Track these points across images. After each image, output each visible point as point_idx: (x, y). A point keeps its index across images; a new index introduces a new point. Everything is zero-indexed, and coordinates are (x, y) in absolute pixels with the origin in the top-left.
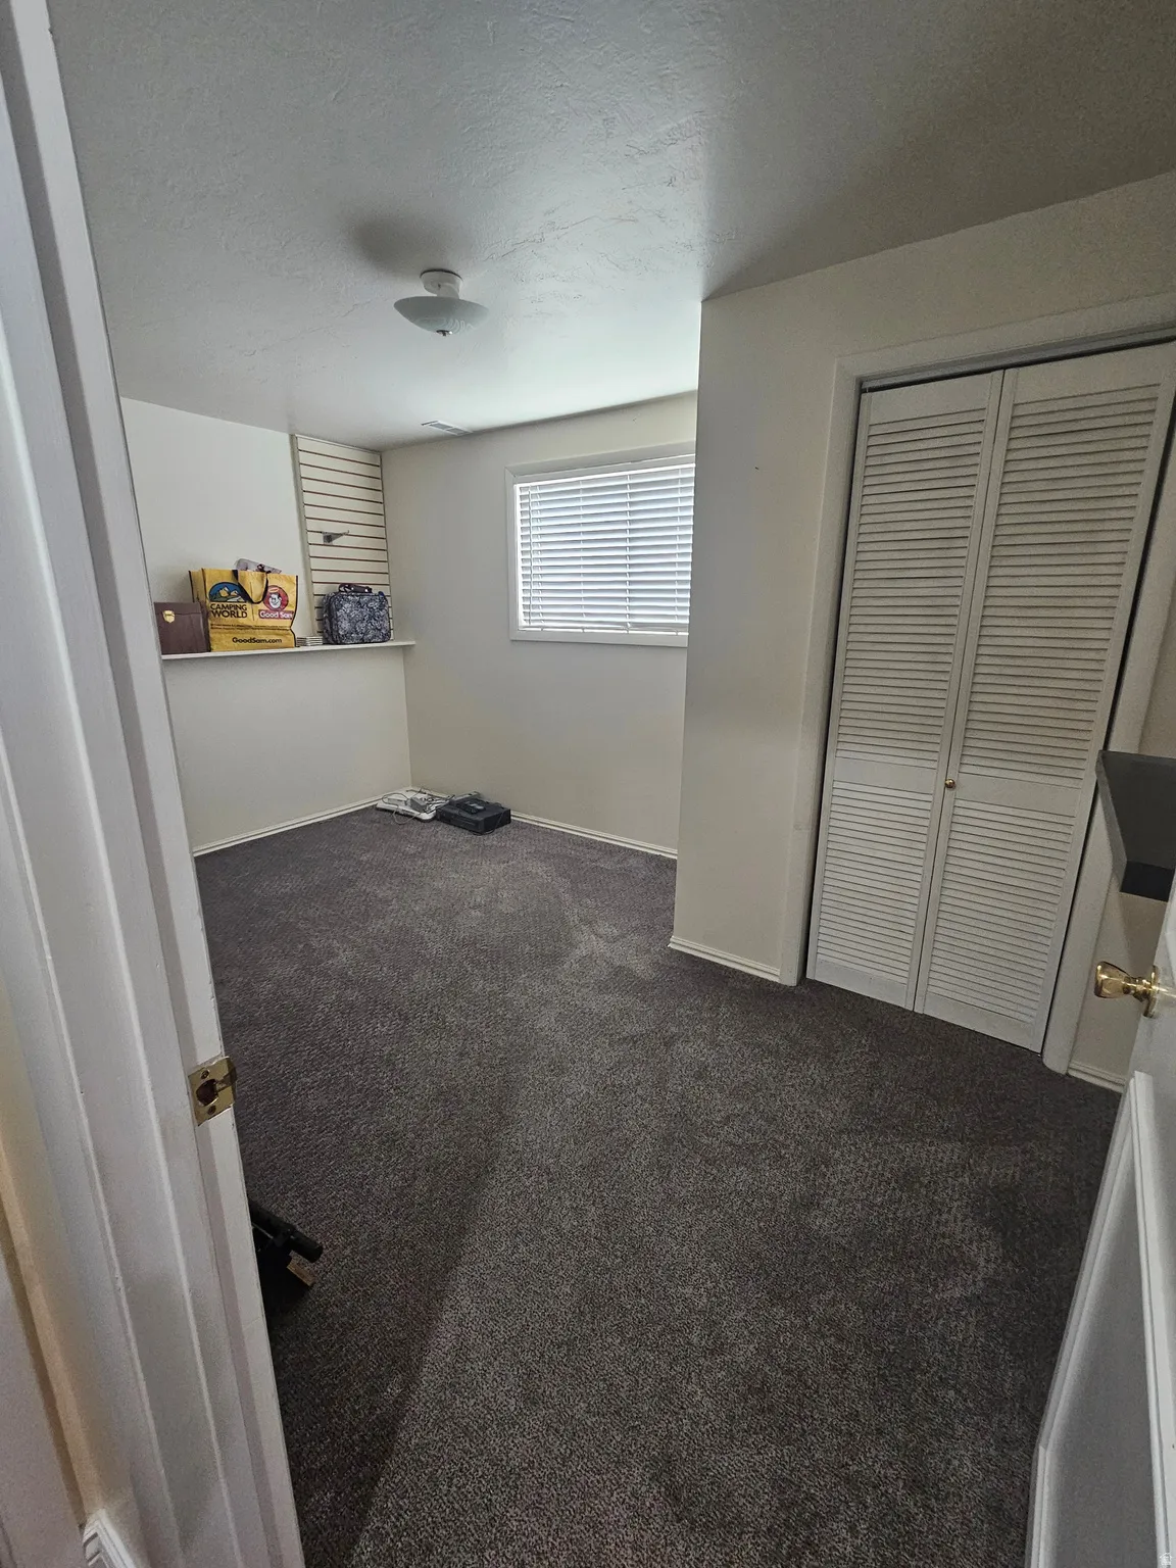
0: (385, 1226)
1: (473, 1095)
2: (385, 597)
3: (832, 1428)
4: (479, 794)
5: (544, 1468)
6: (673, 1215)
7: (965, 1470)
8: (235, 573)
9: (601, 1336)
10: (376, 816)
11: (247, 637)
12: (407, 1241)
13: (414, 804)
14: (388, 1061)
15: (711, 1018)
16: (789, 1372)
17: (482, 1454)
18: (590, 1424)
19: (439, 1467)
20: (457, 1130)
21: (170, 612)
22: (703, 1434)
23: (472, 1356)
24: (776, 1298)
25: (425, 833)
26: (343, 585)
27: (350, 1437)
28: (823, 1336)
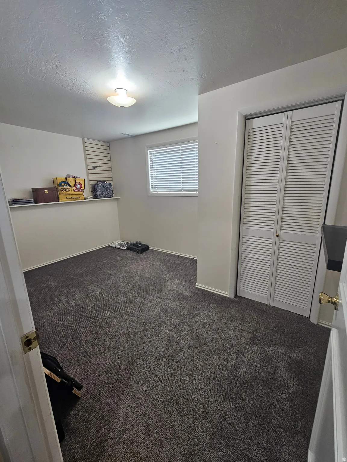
0: (105, 377)
1: (134, 334)
2: (111, 184)
3: (243, 443)
4: (140, 242)
5: (151, 457)
6: (194, 372)
7: (286, 456)
8: (66, 178)
9: (171, 412)
10: (109, 249)
11: (70, 197)
12: (111, 382)
13: (120, 245)
14: (109, 324)
15: (208, 308)
16: (230, 424)
17: (132, 453)
18: (166, 442)
19: (118, 457)
20: (129, 345)
21: (47, 190)
22: (202, 445)
23: (130, 420)
24: (226, 399)
25: (124, 253)
26: (98, 181)
27: (90, 448)
28: (241, 412)
